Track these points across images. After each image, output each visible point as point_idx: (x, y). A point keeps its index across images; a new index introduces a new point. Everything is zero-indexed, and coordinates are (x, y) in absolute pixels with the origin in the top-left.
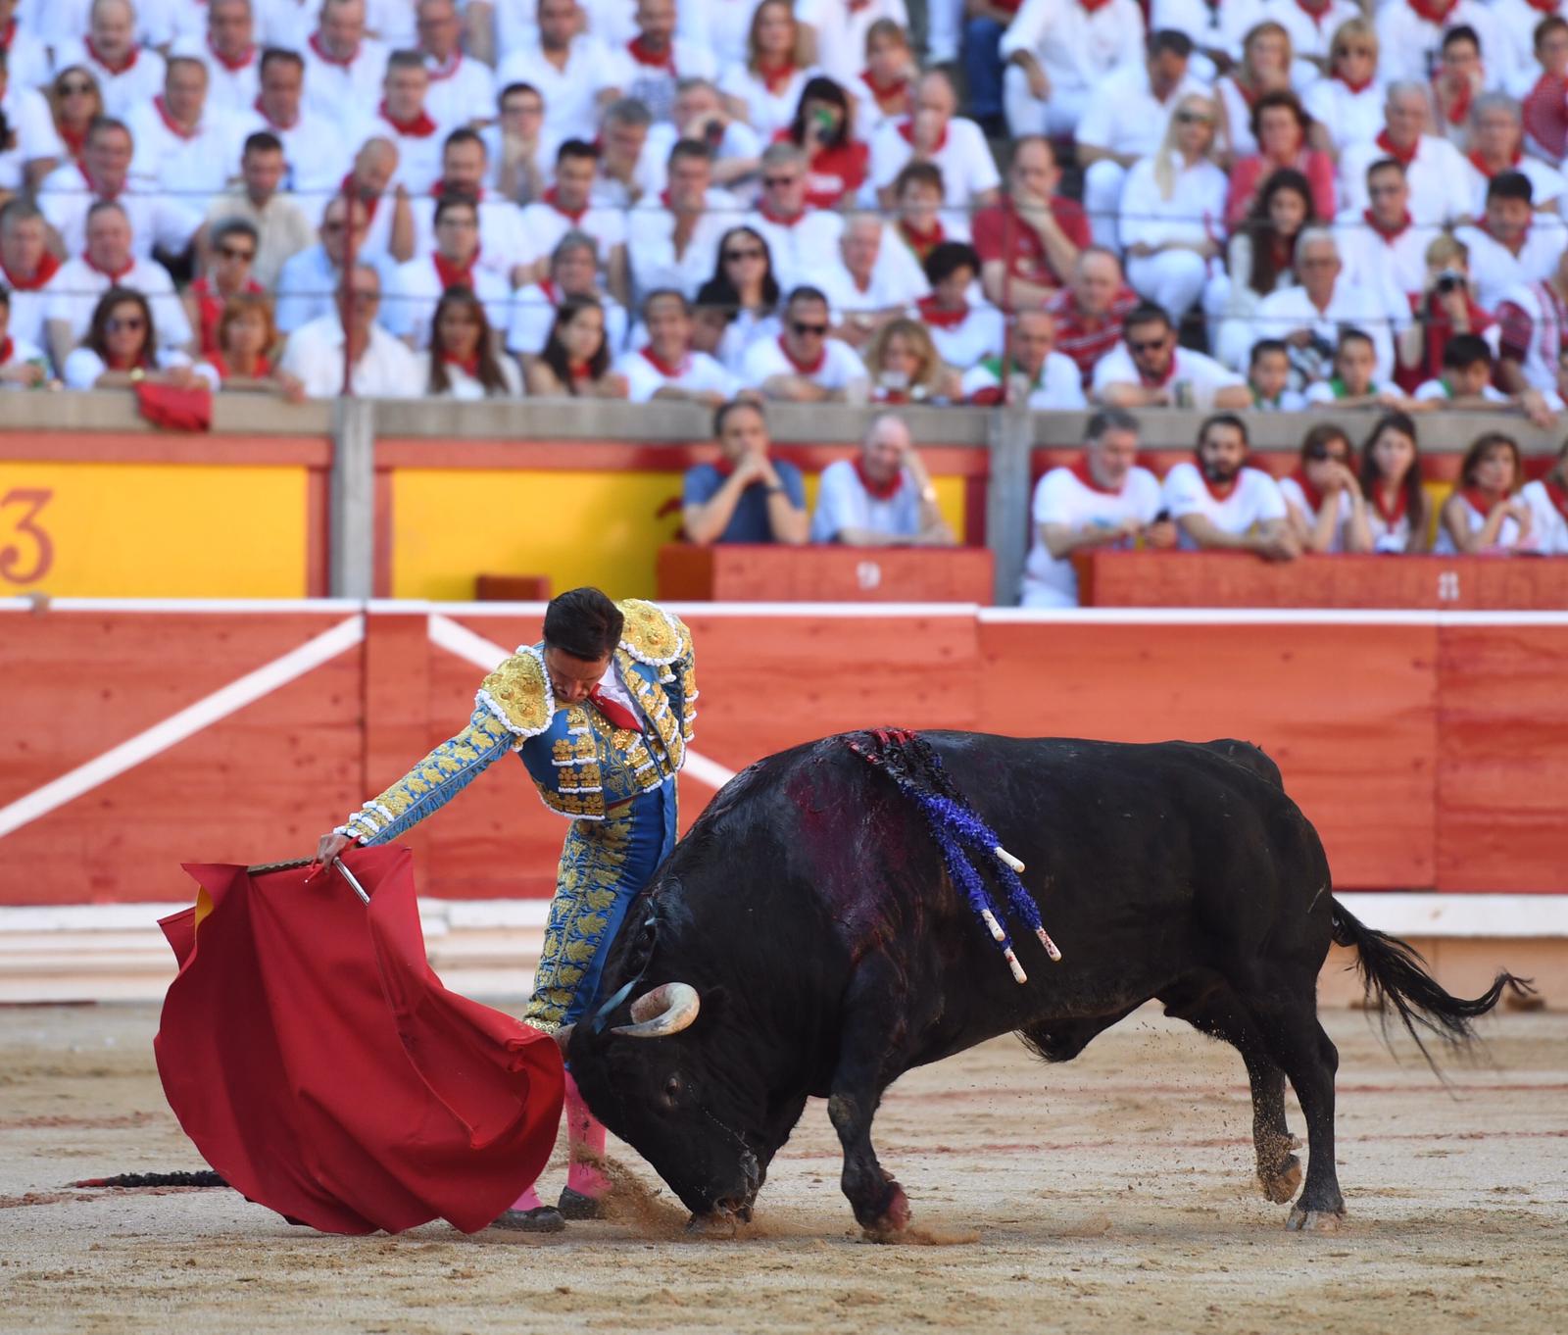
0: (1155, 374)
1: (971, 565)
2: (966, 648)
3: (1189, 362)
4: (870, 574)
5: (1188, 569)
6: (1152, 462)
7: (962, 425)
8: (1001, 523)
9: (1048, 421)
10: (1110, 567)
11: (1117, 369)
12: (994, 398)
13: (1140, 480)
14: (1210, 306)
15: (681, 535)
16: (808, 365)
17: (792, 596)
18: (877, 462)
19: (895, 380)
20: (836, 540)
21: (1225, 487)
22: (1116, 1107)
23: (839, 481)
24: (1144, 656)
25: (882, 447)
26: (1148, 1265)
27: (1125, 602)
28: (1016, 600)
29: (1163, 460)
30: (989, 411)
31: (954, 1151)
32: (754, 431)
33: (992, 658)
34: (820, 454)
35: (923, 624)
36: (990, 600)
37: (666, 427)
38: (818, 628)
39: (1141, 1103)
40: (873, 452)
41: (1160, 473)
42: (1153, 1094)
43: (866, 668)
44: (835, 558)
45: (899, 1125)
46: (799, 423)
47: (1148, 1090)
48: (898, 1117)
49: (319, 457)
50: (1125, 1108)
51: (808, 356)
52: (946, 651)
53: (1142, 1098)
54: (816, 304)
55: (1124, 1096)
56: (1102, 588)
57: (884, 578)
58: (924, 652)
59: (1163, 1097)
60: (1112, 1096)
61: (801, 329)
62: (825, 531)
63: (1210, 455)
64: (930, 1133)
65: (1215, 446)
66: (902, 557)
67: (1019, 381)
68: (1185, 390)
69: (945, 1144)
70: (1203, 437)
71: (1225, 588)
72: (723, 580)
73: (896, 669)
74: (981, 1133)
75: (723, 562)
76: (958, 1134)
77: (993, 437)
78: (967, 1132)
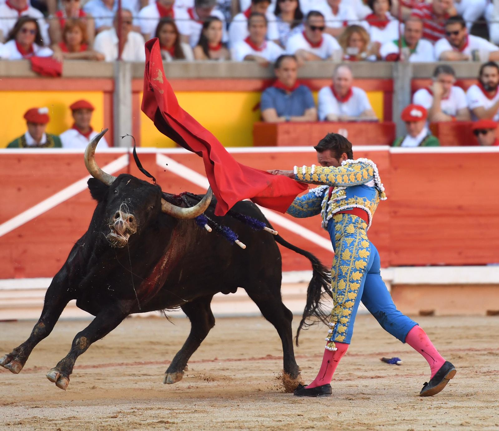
2: (385, 164)
4: (343, 134)
6: (462, 84)
7: (382, 71)
9: (419, 67)
12: (394, 58)
13: (457, 91)
14: (488, 17)
15: (262, 119)
16: (316, 44)
19: (353, 51)
20: (326, 120)
21: (492, 93)
22: (451, 358)
24: (460, 166)
26: (465, 424)
27: (451, 144)
29: (467, 83)
30: (393, 63)
31: (383, 377)
33: (396, 168)
34: (316, 83)
35: (366, 154)
39: (461, 356)
41: (465, 88)
42: (466, 352)
44: (328, 127)
45: (359, 367)
47: (464, 350)
48: (358, 364)
49: (108, 87)
50: (454, 358)
51: (316, 40)
53: (461, 354)
54: (319, 18)
55: (454, 353)
56: (442, 138)
57: (349, 135)
59: (471, 353)
60: (449, 353)
61: (313, 28)
62: (322, 116)
63: (485, 80)
64: (372, 370)
65: (487, 76)
66: (357, 126)
67: (406, 50)
68: (476, 53)
69: (379, 375)
70: (481, 72)
72: (281, 137)
74: (394, 369)
75: (281, 129)
76: (385, 370)
77: (395, 74)
78: (388, 369)
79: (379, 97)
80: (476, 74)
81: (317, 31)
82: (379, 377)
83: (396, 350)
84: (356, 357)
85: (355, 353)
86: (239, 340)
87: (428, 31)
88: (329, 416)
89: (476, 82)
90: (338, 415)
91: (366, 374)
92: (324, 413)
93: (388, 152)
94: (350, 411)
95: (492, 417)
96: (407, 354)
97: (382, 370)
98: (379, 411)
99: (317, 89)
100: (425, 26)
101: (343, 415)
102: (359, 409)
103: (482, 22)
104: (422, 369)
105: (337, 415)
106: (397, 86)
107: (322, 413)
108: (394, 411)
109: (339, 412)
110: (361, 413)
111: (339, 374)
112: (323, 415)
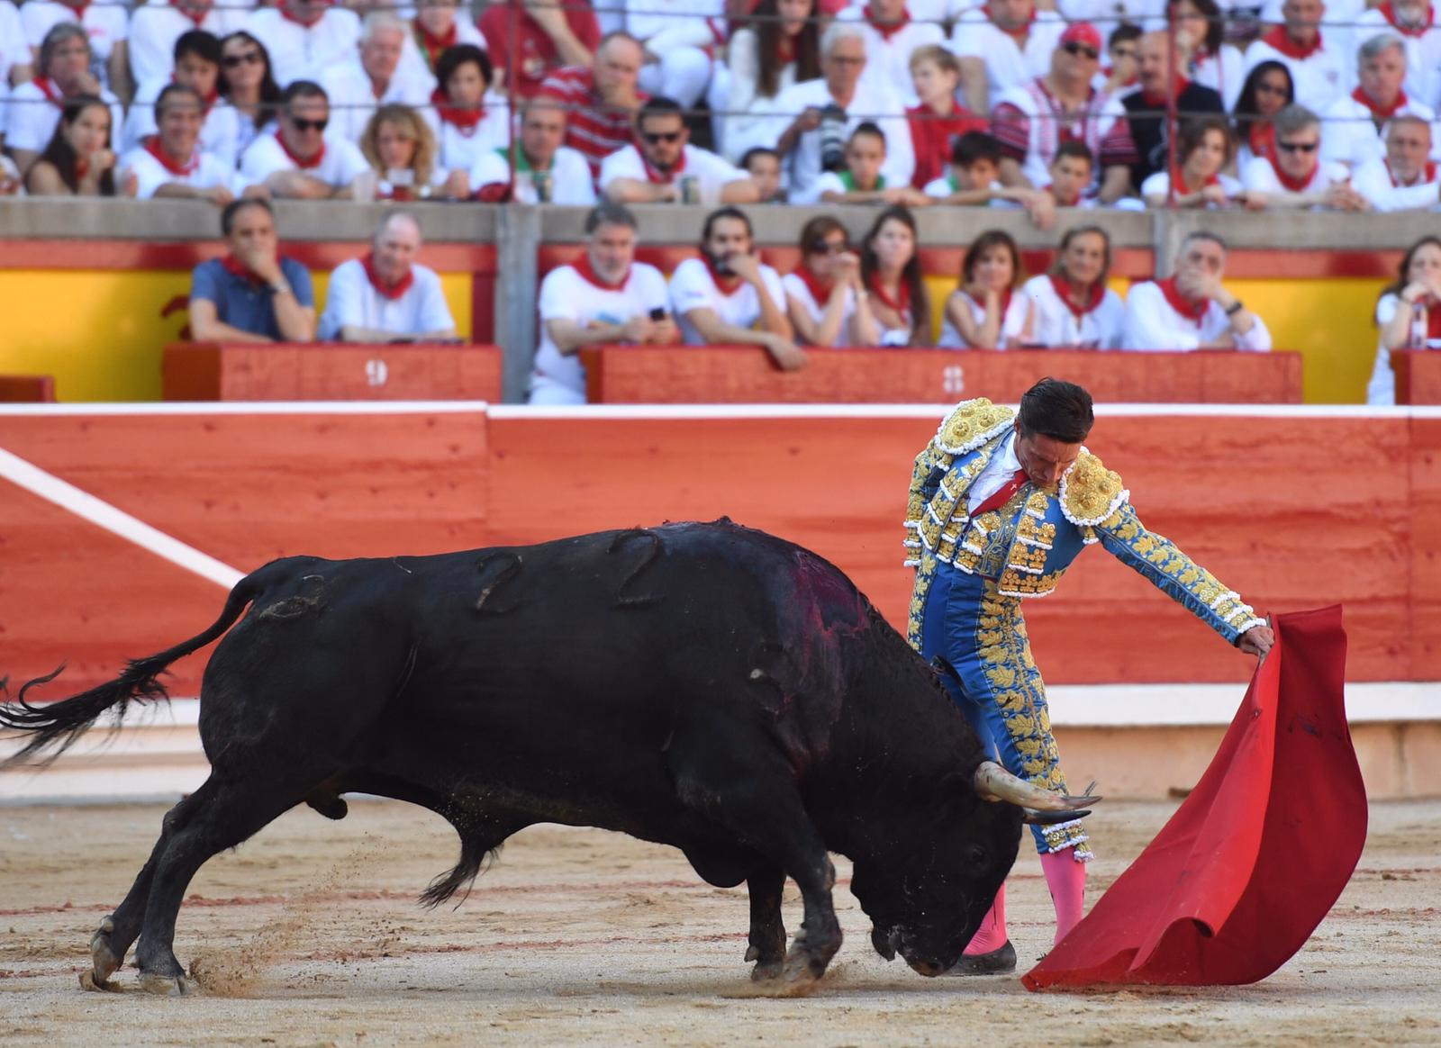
0: (663, 168)
1: (478, 362)
2: (474, 444)
3: (696, 157)
4: (378, 372)
5: (695, 364)
6: (658, 257)
7: (468, 222)
8: (507, 319)
9: (554, 216)
10: (616, 362)
11: (625, 166)
12: (500, 194)
14: (715, 101)
15: (186, 333)
17: (299, 396)
18: (389, 261)
19: (399, 176)
20: (339, 337)
21: (732, 281)
22: (628, 903)
23: (349, 280)
24: (653, 451)
25: (393, 245)
27: (633, 398)
28: (525, 397)
29: (673, 255)
30: (496, 207)
31: (467, 949)
32: (264, 231)
33: (501, 455)
34: (328, 252)
35: (431, 421)
36: (499, 398)
37: (171, 225)
38: (326, 425)
39: (652, 899)
40: (385, 251)
42: (665, 889)
43: (375, 466)
44: (340, 355)
46: (305, 221)
47: (658, 885)
48: (409, 917)
50: (635, 905)
51: (310, 150)
52: (454, 449)
53: (652, 893)
54: (317, 101)
55: (635, 891)
56: (609, 383)
57: (390, 376)
58: (434, 450)
59: (674, 891)
60: (624, 891)
61: (302, 125)
62: (331, 328)
63: (718, 248)
64: (441, 932)
65: (723, 239)
66: (408, 354)
68: (692, 185)
69: (456, 943)
70: (708, 231)
71: (733, 383)
72: (228, 379)
73: (404, 467)
74: (491, 930)
75: (229, 359)
76: (469, 932)
77: (500, 233)
78: (477, 930)
79: (463, 285)
80: (694, 233)
81: (311, 132)
82: (456, 949)
83: (497, 884)
84: (404, 901)
85: (399, 891)
86: (123, 861)
87: (579, 132)
88: (337, 1042)
89: (695, 252)
90: (358, 1040)
91: (425, 941)
92: (326, 1036)
93: (483, 415)
94: (387, 1030)
95: (724, 1044)
96: (523, 894)
97: (463, 931)
98: (457, 1029)
99: (326, 267)
100: (572, 118)
101: (371, 1040)
102: (408, 1025)
103: (701, 113)
104: (559, 929)
105: (355, 1038)
106: (506, 260)
107: (321, 1035)
108: (490, 1030)
109: (361, 1033)
110: (412, 1036)
111: (361, 941)
112: (322, 1041)
